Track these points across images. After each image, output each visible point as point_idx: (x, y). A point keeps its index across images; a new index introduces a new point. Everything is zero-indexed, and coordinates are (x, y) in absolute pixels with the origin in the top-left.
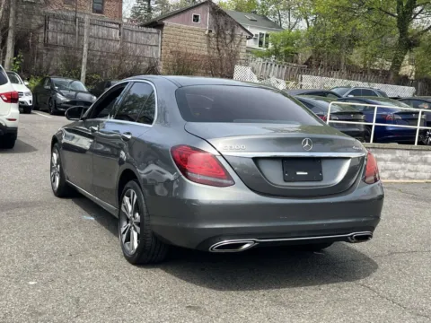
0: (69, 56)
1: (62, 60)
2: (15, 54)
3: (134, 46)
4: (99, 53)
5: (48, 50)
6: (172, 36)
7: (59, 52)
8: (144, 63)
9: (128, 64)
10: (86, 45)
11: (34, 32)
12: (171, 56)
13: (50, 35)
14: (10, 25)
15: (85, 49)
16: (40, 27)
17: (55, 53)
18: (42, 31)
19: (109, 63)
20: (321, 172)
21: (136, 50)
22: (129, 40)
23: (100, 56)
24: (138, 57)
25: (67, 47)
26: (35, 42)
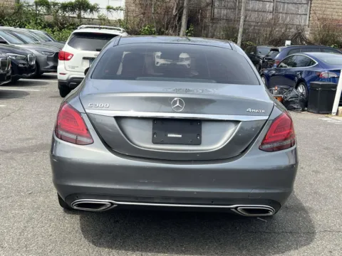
0: (229, 27)
1: (224, 31)
2: (188, 28)
3: (284, 16)
4: (254, 24)
5: (213, 23)
6: (320, 5)
7: (222, 24)
8: (292, 30)
9: (278, 31)
10: (242, 17)
11: (203, 9)
12: (318, 23)
13: (216, 10)
14: (185, 4)
15: (242, 20)
16: (208, 5)
17: (218, 26)
18: (209, 8)
19: (262, 31)
20: (200, 134)
21: (286, 19)
22: (281, 11)
23: (255, 26)
24: (287, 25)
25: (228, 20)
26: (203, 17)
